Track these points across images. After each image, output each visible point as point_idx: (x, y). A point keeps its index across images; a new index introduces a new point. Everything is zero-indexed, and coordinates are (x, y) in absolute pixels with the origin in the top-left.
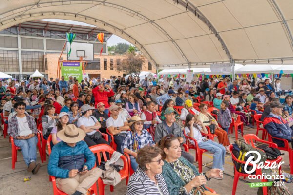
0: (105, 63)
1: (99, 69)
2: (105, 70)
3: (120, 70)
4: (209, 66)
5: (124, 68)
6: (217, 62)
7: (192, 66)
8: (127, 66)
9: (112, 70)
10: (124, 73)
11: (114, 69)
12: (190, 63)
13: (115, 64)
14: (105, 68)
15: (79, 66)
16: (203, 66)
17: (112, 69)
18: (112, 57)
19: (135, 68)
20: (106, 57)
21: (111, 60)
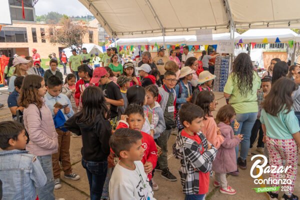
0: (34, 34)
1: (27, 41)
2: (35, 43)
3: (56, 42)
4: (195, 31)
5: (62, 40)
6: (206, 27)
7: (166, 34)
8: (66, 37)
9: (44, 43)
10: (61, 46)
11: (47, 40)
12: (165, 29)
13: (47, 34)
14: (35, 40)
16: (184, 33)
17: (44, 41)
18: (43, 27)
19: (75, 39)
20: (34, 26)
21: (42, 29)
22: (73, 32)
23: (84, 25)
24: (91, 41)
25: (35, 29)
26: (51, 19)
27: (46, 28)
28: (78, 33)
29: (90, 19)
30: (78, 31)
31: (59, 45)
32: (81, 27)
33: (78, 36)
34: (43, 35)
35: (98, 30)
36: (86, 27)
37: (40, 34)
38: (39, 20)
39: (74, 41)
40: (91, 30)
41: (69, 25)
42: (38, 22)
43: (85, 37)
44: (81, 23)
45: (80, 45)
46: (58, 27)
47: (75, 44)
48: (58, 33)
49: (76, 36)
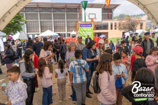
0: (112, 25)
1: (108, 29)
3: (122, 29)
5: (125, 28)
8: (127, 27)
10: (124, 31)
11: (117, 29)
13: (117, 25)
14: (111, 29)
15: (91, 26)
17: (116, 29)
18: (116, 22)
19: (132, 27)
20: (112, 22)
21: (115, 23)
22: (132, 24)
23: (138, 20)
24: (141, 28)
25: (112, 23)
26: (120, 18)
27: (118, 22)
28: (135, 24)
29: (142, 16)
30: (135, 23)
31: (123, 31)
32: (136, 21)
33: (134, 26)
34: (115, 26)
35: (146, 22)
36: (139, 20)
37: (114, 25)
38: (115, 19)
39: (132, 29)
40: (142, 22)
41: (130, 20)
42: (114, 20)
43: (138, 26)
44: (137, 19)
45: (135, 31)
46: (124, 22)
47: (132, 30)
48: (123, 25)
49: (133, 26)
